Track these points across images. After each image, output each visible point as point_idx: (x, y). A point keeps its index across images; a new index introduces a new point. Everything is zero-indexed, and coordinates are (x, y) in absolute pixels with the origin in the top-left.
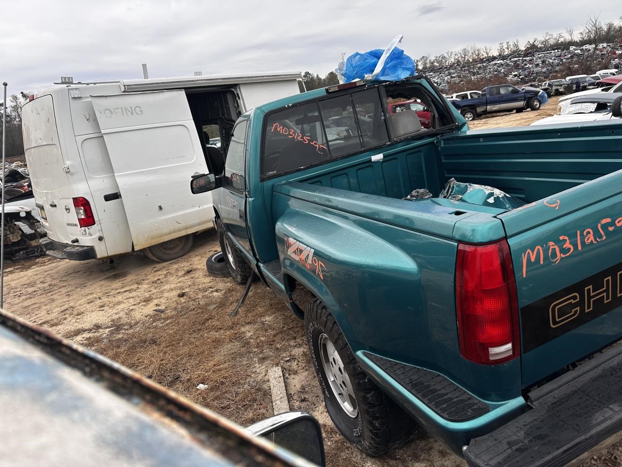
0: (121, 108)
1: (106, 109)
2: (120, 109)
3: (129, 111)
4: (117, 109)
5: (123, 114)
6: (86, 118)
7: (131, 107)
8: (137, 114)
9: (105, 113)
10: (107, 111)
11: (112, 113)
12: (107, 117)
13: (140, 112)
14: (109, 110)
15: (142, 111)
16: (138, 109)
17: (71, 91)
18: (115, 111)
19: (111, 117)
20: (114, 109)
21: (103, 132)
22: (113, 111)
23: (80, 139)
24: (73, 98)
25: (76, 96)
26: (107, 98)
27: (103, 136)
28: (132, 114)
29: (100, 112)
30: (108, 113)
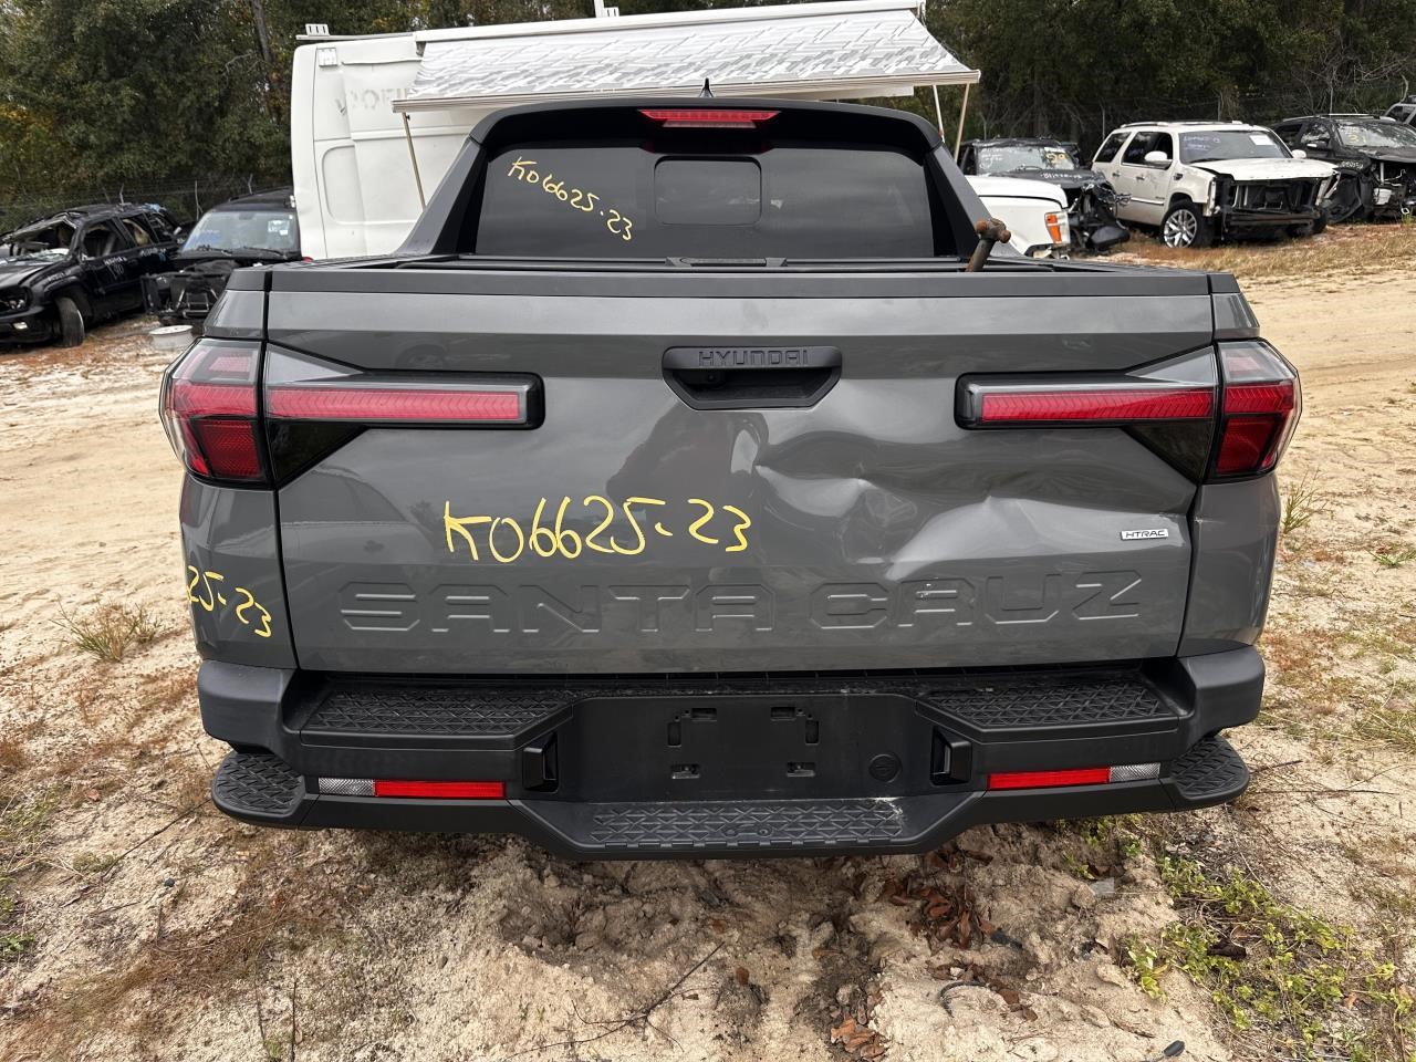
0: (399, 90)
1: (367, 92)
2: (396, 92)
4: (389, 91)
6: (340, 106)
9: (363, 100)
10: (369, 94)
11: (377, 99)
12: (366, 107)
14: (373, 92)
17: (320, 53)
18: (384, 95)
19: (373, 107)
20: (383, 90)
21: (355, 136)
22: (380, 94)
23: (322, 147)
24: (321, 66)
25: (328, 63)
26: (375, 68)
27: (353, 146)
29: (356, 97)
30: (370, 99)
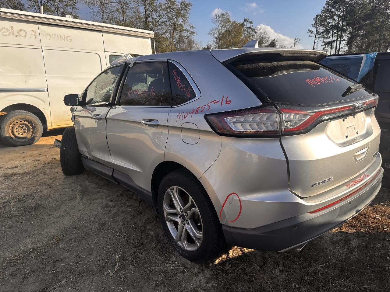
0: (58, 35)
1: (47, 34)
3: (62, 38)
4: (55, 35)
5: (58, 39)
7: (64, 36)
8: (68, 41)
11: (51, 37)
12: (47, 39)
13: (70, 40)
14: (49, 35)
15: (71, 40)
16: (69, 38)
18: (53, 37)
19: (49, 39)
20: (52, 35)
28: (64, 40)
29: (43, 35)
30: (48, 37)
